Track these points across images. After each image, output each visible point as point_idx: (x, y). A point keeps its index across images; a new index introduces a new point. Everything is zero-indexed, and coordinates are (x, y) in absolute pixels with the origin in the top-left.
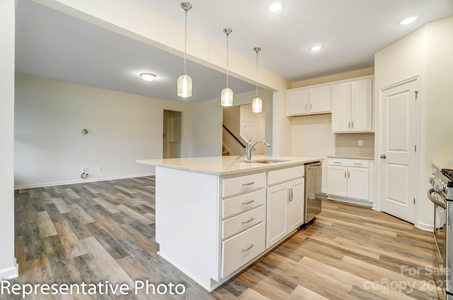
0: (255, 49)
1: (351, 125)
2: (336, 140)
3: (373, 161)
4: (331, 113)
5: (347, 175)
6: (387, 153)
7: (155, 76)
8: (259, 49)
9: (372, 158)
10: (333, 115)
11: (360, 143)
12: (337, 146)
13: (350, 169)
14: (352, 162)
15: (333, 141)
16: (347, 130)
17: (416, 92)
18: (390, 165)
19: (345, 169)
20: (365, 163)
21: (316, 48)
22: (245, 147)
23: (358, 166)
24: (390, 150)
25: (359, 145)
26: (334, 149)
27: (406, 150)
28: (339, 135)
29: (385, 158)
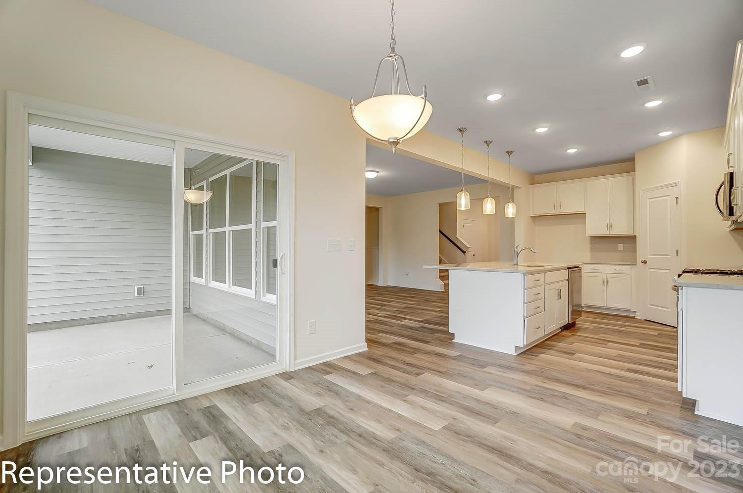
0: (508, 152)
1: (609, 227)
2: (591, 243)
3: (635, 266)
4: (585, 213)
5: (606, 282)
6: (648, 257)
7: (378, 172)
8: (512, 152)
9: (635, 263)
10: (588, 216)
11: (621, 247)
12: (593, 249)
13: (609, 276)
14: (610, 268)
15: (588, 245)
16: (604, 232)
17: (677, 198)
18: (651, 270)
19: (604, 276)
20: (626, 269)
21: (572, 151)
22: (464, 252)
23: (619, 272)
24: (651, 255)
25: (619, 249)
26: (589, 254)
27: (668, 255)
28: (595, 239)
29: (646, 263)
